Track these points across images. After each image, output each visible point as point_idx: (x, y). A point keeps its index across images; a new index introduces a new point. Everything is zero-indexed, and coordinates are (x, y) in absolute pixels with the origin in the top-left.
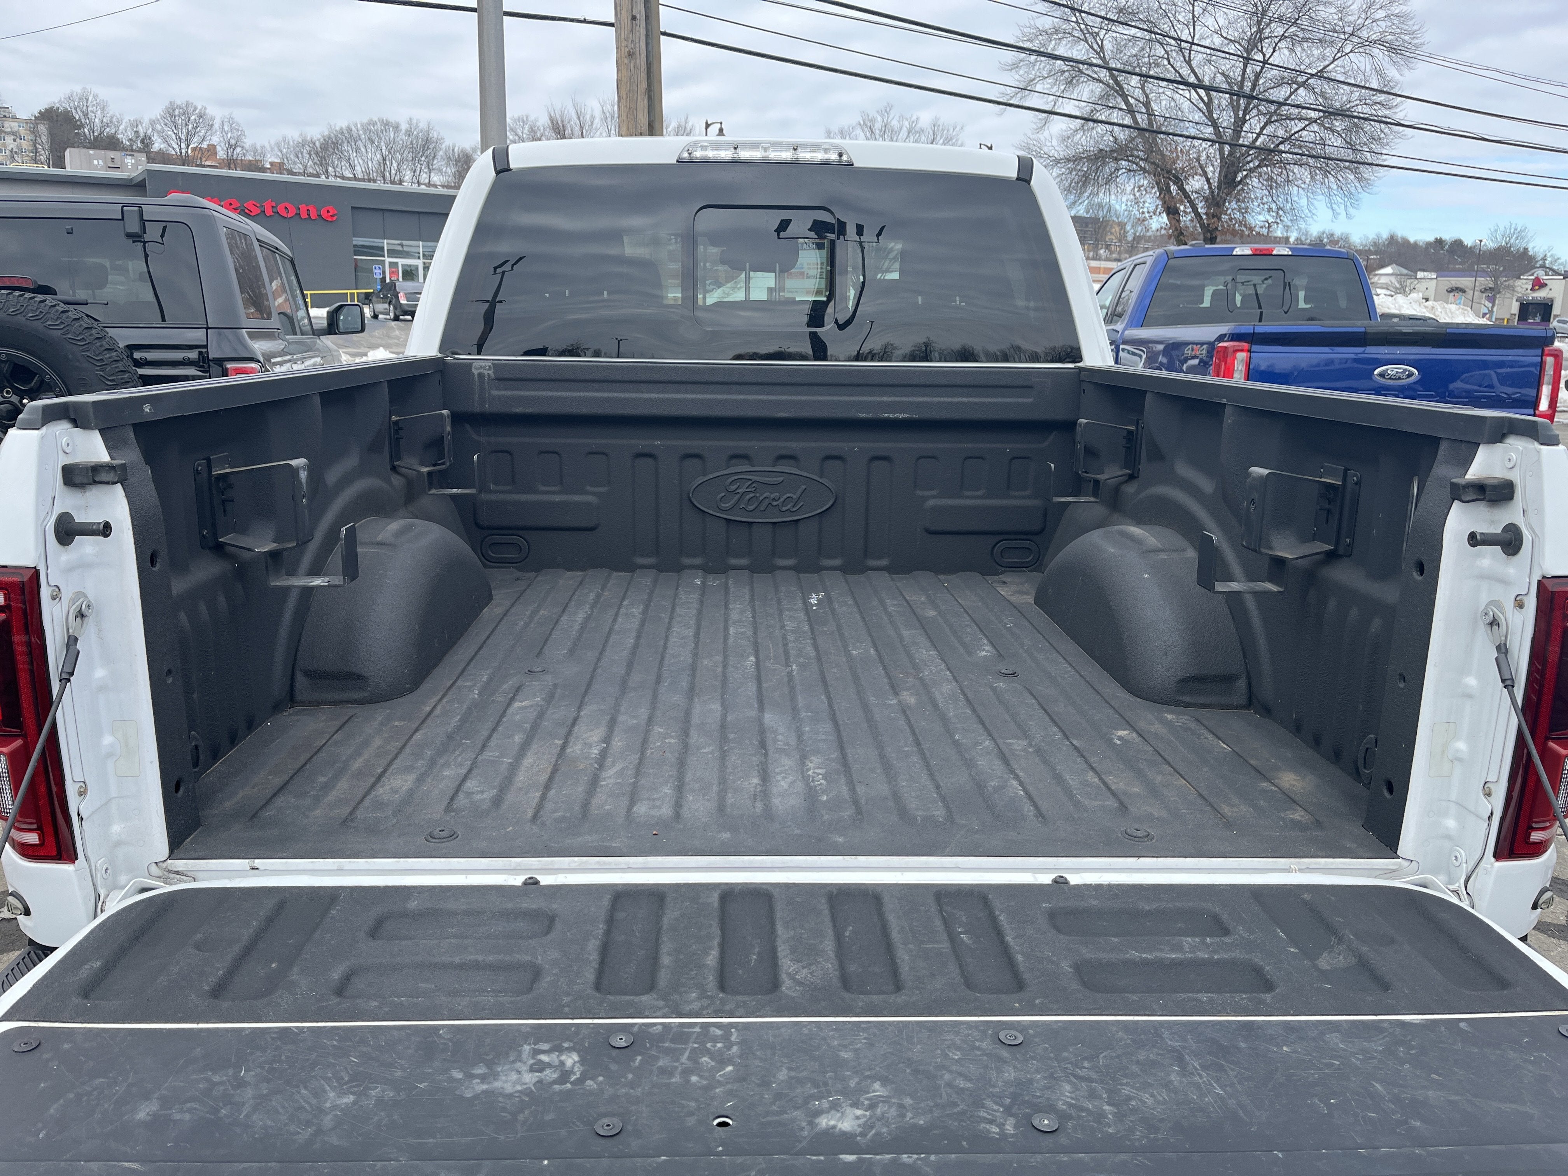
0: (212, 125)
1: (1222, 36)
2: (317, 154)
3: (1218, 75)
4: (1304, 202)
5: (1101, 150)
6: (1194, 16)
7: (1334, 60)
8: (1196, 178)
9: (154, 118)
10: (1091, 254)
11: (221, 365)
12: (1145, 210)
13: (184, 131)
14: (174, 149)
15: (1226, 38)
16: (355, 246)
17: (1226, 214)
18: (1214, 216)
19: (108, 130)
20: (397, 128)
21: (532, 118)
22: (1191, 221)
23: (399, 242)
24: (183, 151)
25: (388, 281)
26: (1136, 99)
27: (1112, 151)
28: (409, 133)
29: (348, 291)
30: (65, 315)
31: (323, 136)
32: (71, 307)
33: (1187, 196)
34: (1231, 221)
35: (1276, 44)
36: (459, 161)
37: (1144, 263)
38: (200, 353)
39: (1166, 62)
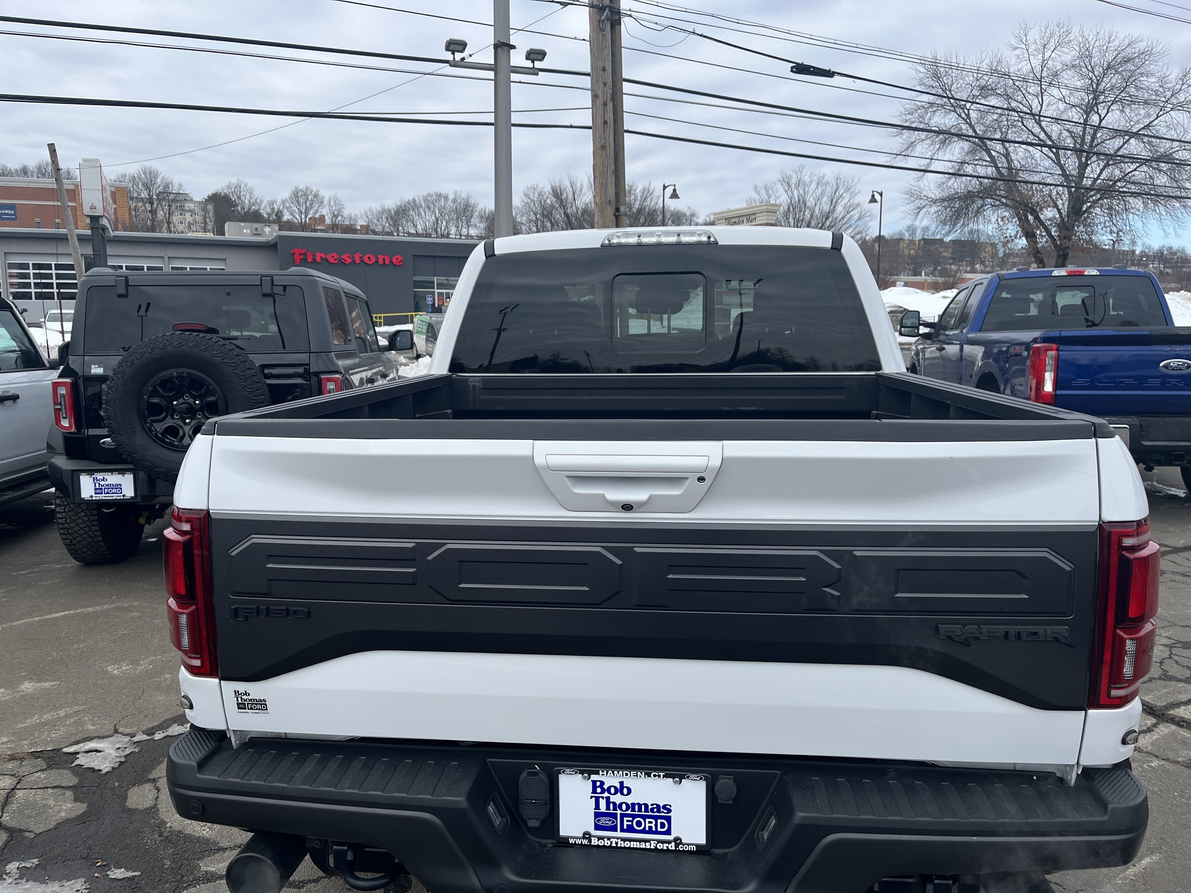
0: (322, 202)
1: (1066, 103)
2: (392, 218)
3: (1064, 132)
4: (1139, 224)
5: (969, 192)
6: (1041, 88)
7: (1158, 117)
8: (1049, 209)
9: (284, 198)
10: (969, 268)
11: (318, 376)
12: (1008, 235)
13: (304, 206)
14: (297, 218)
15: (1069, 104)
16: (414, 281)
17: (1075, 236)
18: (1065, 238)
19: (254, 207)
20: (446, 198)
21: (540, 186)
22: (1047, 242)
23: (446, 278)
24: (303, 220)
25: (436, 305)
26: (998, 152)
27: (979, 192)
28: (454, 201)
29: (409, 314)
30: (224, 347)
31: (397, 206)
32: (227, 342)
33: (1042, 223)
34: (1080, 241)
35: (1109, 107)
36: (489, 219)
37: (982, 284)
38: (305, 369)
39: (1020, 124)
